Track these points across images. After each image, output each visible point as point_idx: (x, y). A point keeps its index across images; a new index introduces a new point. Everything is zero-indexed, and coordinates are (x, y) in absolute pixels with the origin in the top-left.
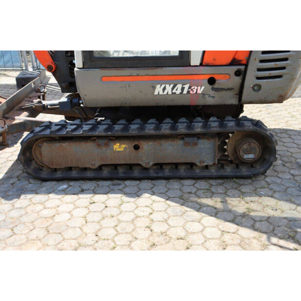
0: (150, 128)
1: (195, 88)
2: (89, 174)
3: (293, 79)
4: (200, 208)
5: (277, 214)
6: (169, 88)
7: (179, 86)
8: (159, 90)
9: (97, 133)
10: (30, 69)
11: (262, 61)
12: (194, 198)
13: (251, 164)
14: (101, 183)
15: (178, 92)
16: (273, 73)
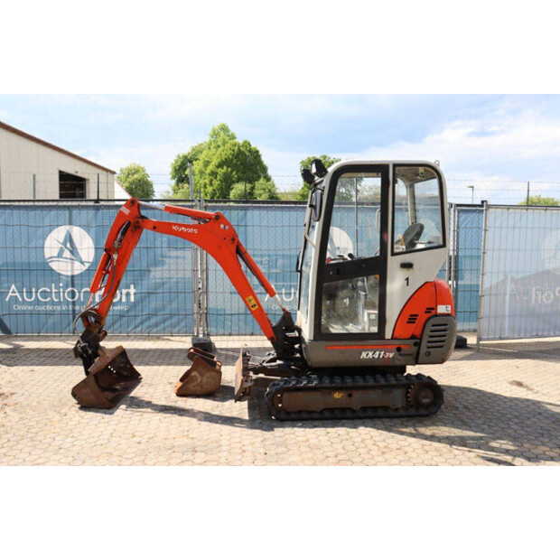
0: (359, 381)
1: (388, 354)
2: (316, 416)
4: (402, 433)
5: (452, 435)
7: (378, 353)
8: (364, 355)
9: (324, 385)
10: (201, 336)
11: (430, 337)
12: (394, 429)
13: (427, 406)
15: (376, 357)
16: (438, 344)
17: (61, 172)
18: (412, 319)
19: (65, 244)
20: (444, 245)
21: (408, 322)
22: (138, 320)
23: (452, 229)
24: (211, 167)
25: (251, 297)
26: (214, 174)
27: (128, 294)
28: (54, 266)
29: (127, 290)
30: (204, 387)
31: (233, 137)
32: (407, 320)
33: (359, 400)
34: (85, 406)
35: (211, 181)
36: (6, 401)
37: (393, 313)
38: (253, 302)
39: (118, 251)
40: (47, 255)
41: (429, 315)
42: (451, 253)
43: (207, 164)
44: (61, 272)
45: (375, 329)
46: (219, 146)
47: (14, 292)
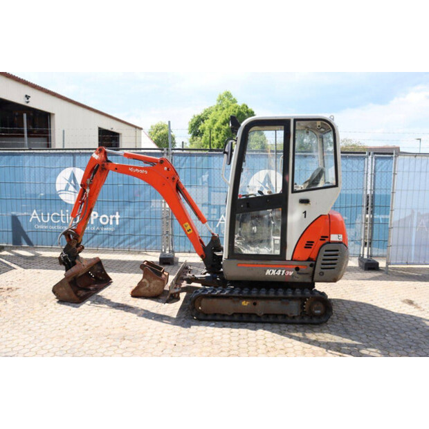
0: (263, 293)
1: (288, 272)
2: (227, 318)
3: (340, 270)
4: (291, 337)
5: (333, 341)
6: (274, 272)
8: (268, 272)
9: (234, 295)
10: (167, 252)
11: (324, 260)
12: (287, 333)
13: (319, 316)
14: (234, 323)
15: (279, 274)
16: (330, 266)
17: (99, 128)
18: (309, 245)
19: (70, 181)
20: (336, 186)
21: (306, 247)
22: (122, 238)
23: (370, 173)
24: (217, 124)
25: (187, 224)
26: (219, 129)
27: (114, 219)
28: (62, 197)
29: (113, 216)
30: (152, 291)
31: (235, 101)
32: (304, 245)
33: (262, 307)
34: (62, 301)
35: (218, 135)
36: (10, 294)
37: (292, 239)
38: (189, 227)
39: (90, 186)
40: (58, 189)
41: (323, 242)
42: (369, 192)
43: (214, 122)
44: (67, 202)
45: (278, 252)
46: (224, 108)
47: (35, 215)
